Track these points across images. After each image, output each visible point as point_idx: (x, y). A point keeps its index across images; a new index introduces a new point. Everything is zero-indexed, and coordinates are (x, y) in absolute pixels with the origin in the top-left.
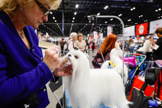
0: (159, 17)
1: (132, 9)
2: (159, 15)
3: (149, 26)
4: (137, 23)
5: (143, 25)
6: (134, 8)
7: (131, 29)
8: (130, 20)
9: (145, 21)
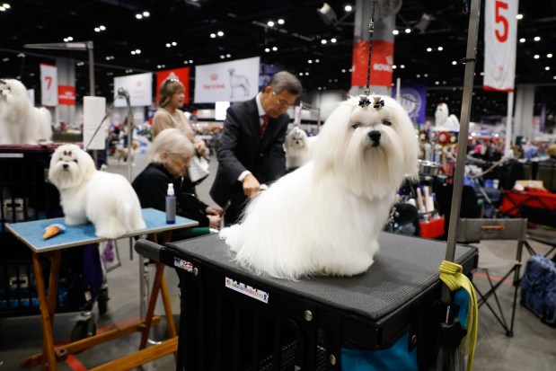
0: (222, 57)
1: (139, 16)
2: (221, 48)
3: (192, 79)
4: (164, 66)
5: (177, 74)
6: (146, 14)
7: (139, 84)
8: (138, 52)
9: (186, 62)
